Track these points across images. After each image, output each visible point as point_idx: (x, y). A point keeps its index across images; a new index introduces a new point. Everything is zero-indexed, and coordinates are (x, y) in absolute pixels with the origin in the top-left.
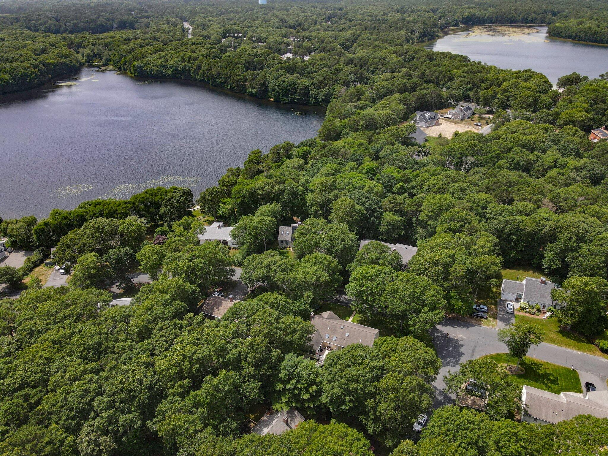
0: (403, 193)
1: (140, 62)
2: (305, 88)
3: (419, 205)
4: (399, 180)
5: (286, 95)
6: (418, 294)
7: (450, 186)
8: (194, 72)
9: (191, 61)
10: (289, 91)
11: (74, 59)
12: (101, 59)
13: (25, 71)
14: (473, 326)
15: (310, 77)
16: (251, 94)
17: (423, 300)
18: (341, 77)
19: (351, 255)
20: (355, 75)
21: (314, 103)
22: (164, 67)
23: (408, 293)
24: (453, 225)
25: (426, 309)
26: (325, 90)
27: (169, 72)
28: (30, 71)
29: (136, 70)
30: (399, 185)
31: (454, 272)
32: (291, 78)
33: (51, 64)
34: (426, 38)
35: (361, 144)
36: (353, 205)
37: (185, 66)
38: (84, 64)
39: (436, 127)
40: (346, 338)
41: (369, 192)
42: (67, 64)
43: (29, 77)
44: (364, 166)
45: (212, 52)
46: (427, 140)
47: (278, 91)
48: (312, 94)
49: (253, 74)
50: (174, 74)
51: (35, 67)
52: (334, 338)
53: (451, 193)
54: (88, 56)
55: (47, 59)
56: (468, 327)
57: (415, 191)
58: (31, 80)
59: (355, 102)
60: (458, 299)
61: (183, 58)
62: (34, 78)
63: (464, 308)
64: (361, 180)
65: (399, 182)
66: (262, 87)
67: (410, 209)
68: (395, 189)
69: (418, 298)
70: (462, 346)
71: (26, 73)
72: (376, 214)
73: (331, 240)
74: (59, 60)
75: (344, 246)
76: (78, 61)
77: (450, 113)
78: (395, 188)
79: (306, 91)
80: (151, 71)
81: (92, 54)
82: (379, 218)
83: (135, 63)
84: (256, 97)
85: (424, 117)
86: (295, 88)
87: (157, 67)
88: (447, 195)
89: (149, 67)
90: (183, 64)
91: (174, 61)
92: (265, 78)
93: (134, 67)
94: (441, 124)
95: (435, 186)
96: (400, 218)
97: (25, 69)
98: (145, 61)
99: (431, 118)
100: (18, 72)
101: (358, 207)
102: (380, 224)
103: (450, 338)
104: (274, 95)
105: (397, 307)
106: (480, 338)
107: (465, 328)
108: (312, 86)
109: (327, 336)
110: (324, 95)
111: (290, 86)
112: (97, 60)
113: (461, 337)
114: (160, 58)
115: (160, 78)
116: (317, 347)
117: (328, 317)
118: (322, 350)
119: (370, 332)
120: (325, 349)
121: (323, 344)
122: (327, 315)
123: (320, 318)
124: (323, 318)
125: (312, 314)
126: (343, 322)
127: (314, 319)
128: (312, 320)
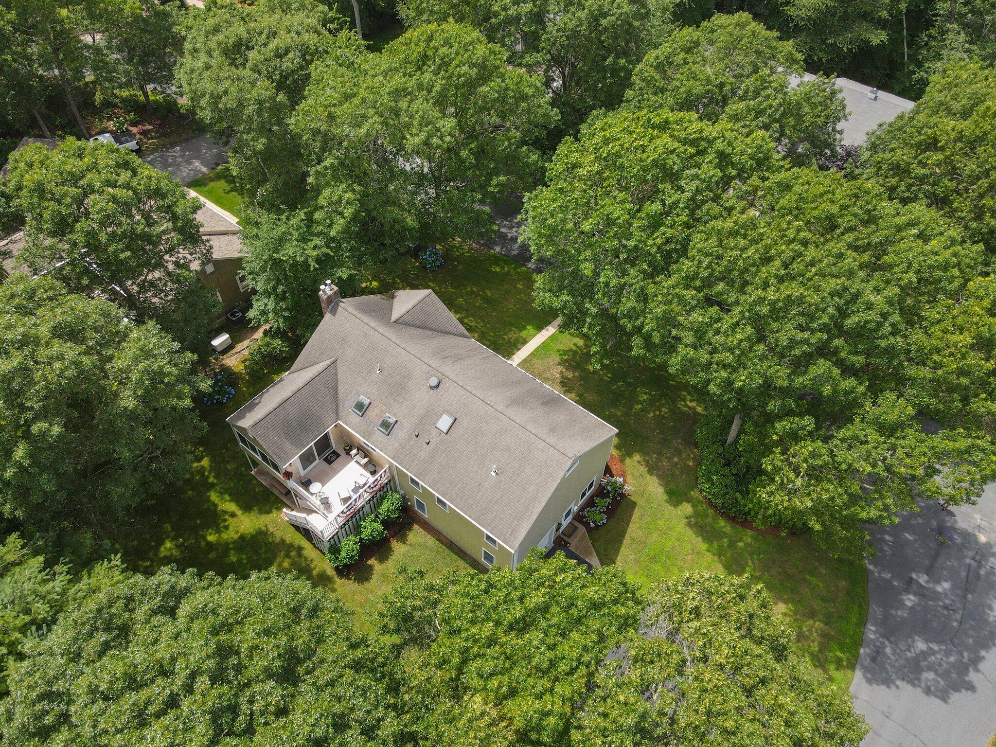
40: (435, 438)
116: (288, 446)
117: (407, 318)
118: (338, 455)
119: (552, 440)
120: (348, 453)
121: (343, 435)
122: (409, 306)
123: (359, 315)
124: (383, 315)
125: (327, 289)
126: (458, 359)
127: (334, 312)
128: (328, 316)
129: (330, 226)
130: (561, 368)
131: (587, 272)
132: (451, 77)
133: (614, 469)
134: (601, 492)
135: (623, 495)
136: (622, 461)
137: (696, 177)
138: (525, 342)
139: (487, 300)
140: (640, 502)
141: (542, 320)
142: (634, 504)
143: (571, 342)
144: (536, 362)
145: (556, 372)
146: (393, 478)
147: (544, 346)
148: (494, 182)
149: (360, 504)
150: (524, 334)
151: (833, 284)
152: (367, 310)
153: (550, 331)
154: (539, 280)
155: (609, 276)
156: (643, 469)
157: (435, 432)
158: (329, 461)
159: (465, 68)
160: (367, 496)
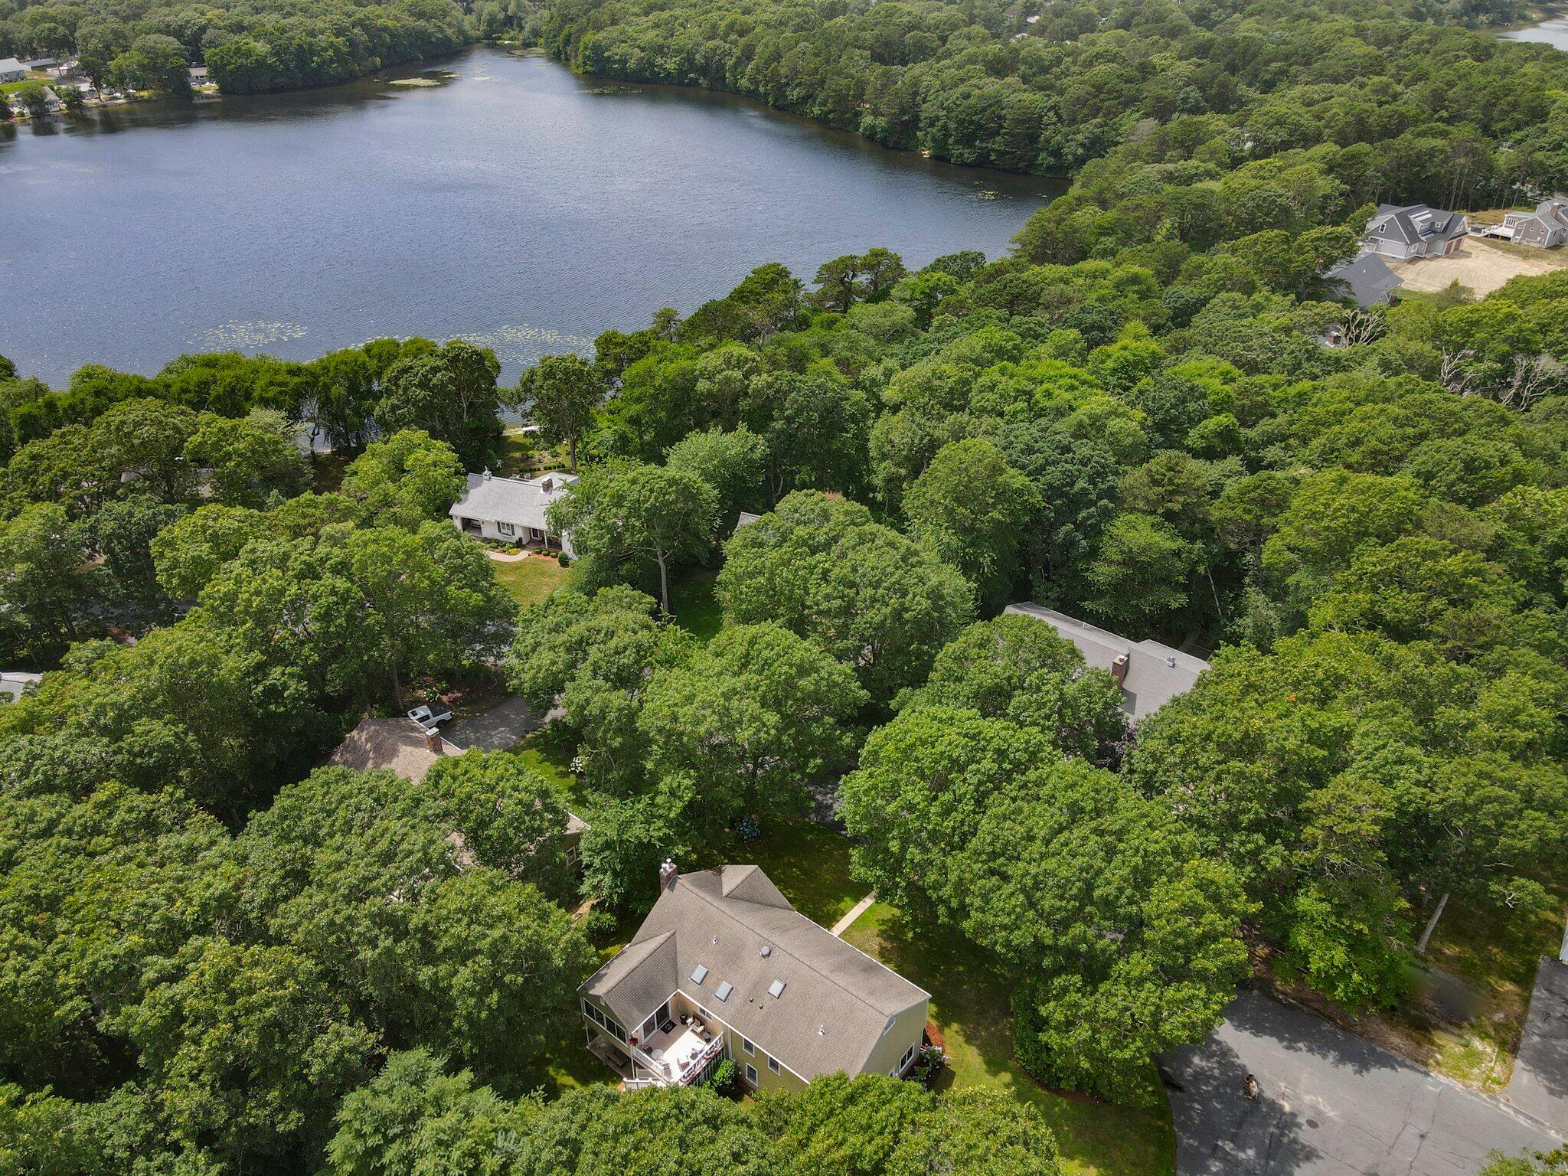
0: (1223, 456)
1: (601, 35)
2: (1030, 119)
3: (1274, 502)
4: (1222, 405)
5: (967, 141)
6: (1111, 890)
7: (1424, 446)
8: (735, 66)
9: (733, 37)
10: (979, 126)
11: (449, 24)
12: (521, 28)
13: (309, 39)
14: (1387, 1061)
15: (1051, 87)
16: (871, 136)
17: (1128, 918)
18: (1151, 89)
19: (919, 655)
20: (1202, 89)
21: (1050, 168)
22: (660, 50)
23: (1064, 872)
24: (1399, 604)
25: (1139, 963)
26: (1089, 128)
27: (671, 65)
28: (322, 40)
29: (588, 57)
30: (1212, 423)
31: (1328, 810)
32: (992, 86)
33: (386, 29)
34: (1482, 18)
35: (1135, 280)
36: (996, 470)
37: (714, 50)
38: (478, 40)
39: (1446, 263)
40: (767, 1003)
41: (1080, 432)
42: (430, 35)
43: (319, 56)
44: (1113, 349)
45: (798, 15)
46: (1395, 301)
47: (945, 127)
48: (1048, 141)
49: (885, 74)
50: (682, 73)
51: (339, 32)
52: (723, 989)
53: (1418, 475)
54: (491, 21)
55: (380, 17)
56: (1363, 1066)
57: (1272, 453)
58: (320, 66)
59: (1170, 161)
60: (1333, 934)
61: (714, 27)
62: (331, 61)
63: (1356, 977)
64: (1072, 388)
65: (1219, 413)
66: (903, 111)
67: (1230, 514)
68: (1194, 437)
69: (1108, 904)
70: (1310, 1155)
71: (311, 44)
72: (1083, 514)
73: (852, 585)
74: (409, 21)
75: (898, 615)
76: (461, 31)
77: (1510, 222)
78: (1194, 433)
79: (1030, 127)
80: (624, 61)
81: (501, 16)
82: (1094, 531)
83: (590, 37)
84: (884, 143)
85: (1407, 224)
86: (1000, 117)
87: (643, 49)
88: (1403, 480)
89: (617, 51)
90: (711, 44)
91: (690, 36)
92: (915, 85)
93: (586, 49)
94: (1468, 255)
95: (1357, 442)
96: (1180, 543)
97: (312, 33)
98: (614, 32)
99: (1431, 230)
100: (292, 38)
101: (1016, 479)
102: (1093, 553)
103: (1258, 1100)
104: (934, 140)
105: (1004, 927)
106: (1410, 1134)
107: (1349, 1068)
108: (1051, 114)
109: (699, 973)
110: (1083, 145)
111: (984, 110)
112: (512, 33)
113: (1314, 1108)
114: (657, 26)
115: (646, 81)
116: (635, 1013)
117: (737, 893)
118: (674, 1025)
119: (871, 1001)
120: (684, 1022)
121: (680, 1001)
122: (739, 880)
123: (696, 890)
124: (715, 889)
125: (667, 867)
126: (784, 930)
127: (672, 888)
128: (666, 892)
129: (670, 809)
130: (879, 940)
131: (894, 849)
132: (773, 674)
133: (932, 1039)
134: (921, 1061)
135: (942, 1064)
136: (941, 1031)
137: (978, 770)
138: (843, 914)
139: (804, 871)
140: (959, 1072)
141: (859, 891)
142: (953, 1074)
143: (888, 911)
144: (855, 934)
145: (875, 943)
146: (726, 1046)
147: (862, 918)
148: (811, 765)
149: (698, 1069)
150: (842, 905)
151: (1079, 861)
152: (701, 885)
153: (868, 902)
154: (855, 854)
155: (914, 853)
156: (961, 1039)
157: (767, 997)
158: (666, 1030)
159: (785, 668)
160: (704, 1063)
